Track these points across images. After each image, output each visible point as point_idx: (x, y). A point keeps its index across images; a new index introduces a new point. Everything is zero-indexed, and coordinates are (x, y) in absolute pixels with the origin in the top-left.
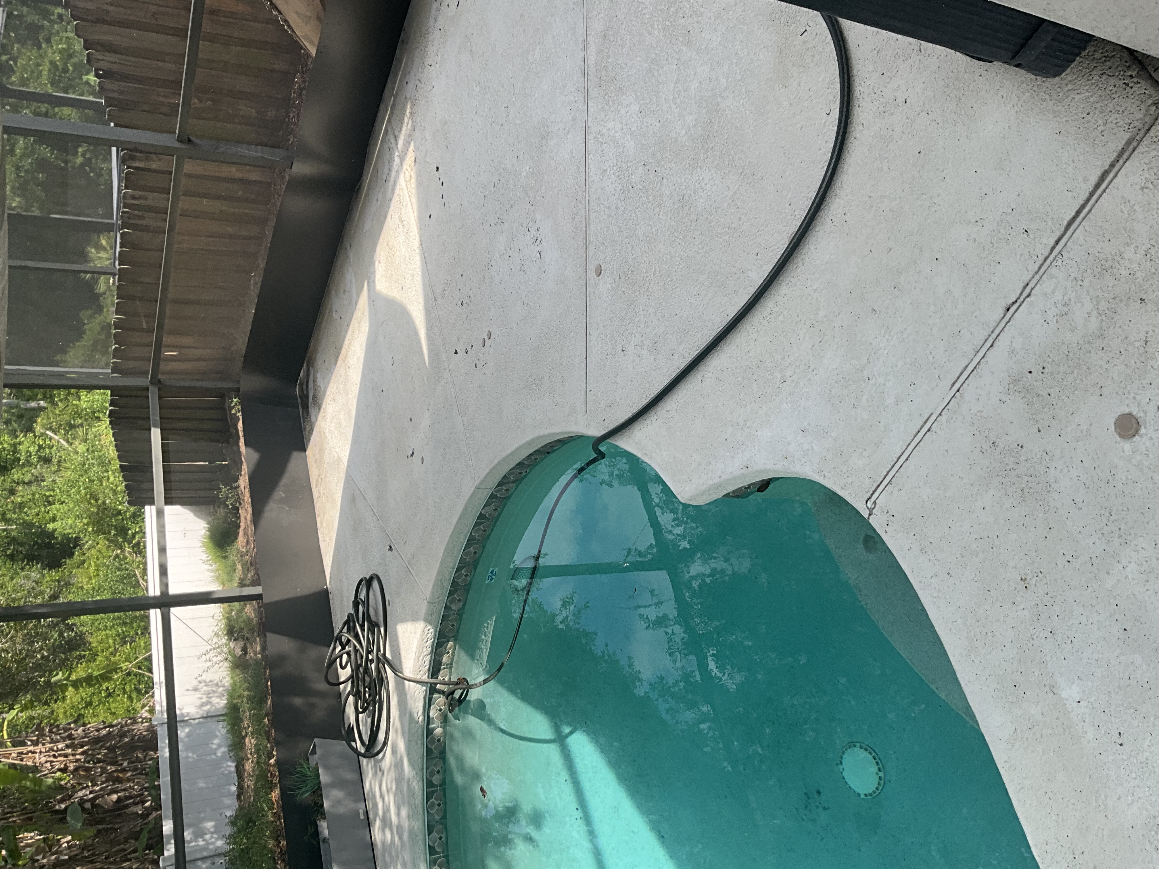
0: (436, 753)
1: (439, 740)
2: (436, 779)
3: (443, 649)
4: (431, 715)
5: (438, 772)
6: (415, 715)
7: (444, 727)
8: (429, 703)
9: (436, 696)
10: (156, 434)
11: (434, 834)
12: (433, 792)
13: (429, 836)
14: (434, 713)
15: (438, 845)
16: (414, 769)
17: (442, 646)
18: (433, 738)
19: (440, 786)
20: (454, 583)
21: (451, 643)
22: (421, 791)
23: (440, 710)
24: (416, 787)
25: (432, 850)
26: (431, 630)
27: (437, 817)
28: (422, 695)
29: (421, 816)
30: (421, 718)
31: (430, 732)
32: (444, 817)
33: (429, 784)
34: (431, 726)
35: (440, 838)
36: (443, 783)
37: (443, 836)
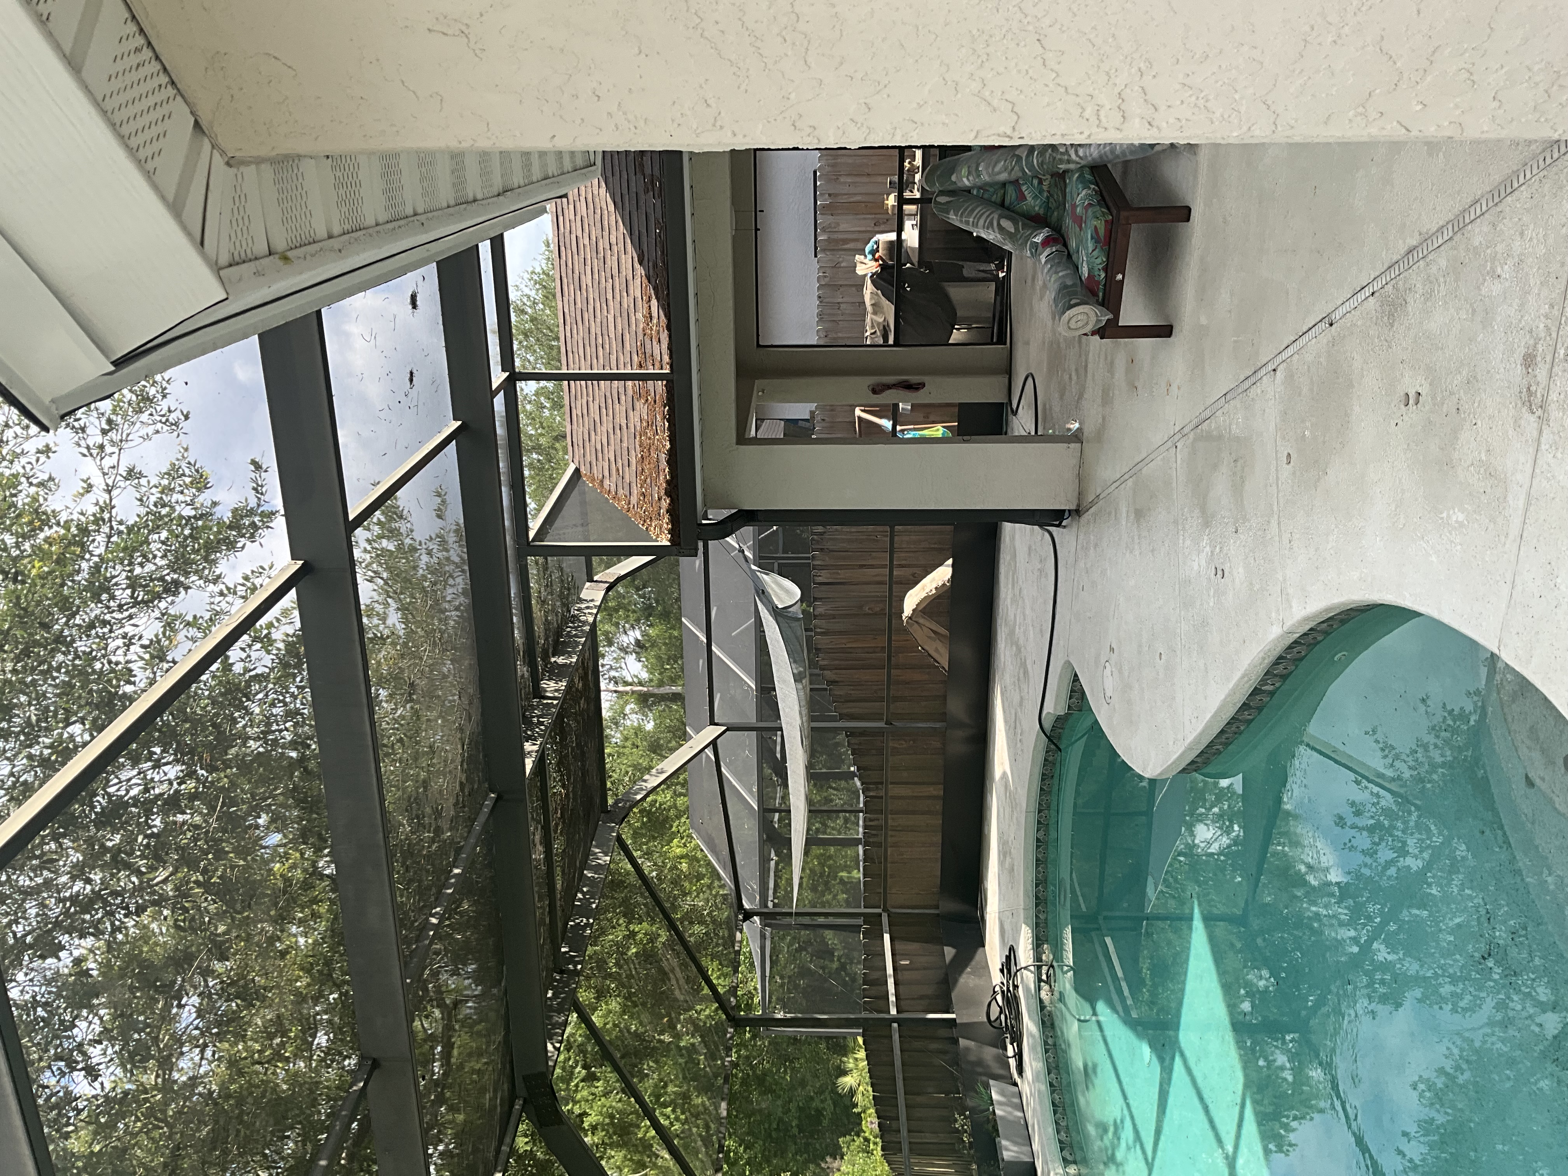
0: (1048, 1024)
1: (1049, 1014)
2: (1050, 1041)
3: (1040, 948)
4: (1041, 997)
5: (1051, 1037)
6: (1031, 997)
7: (1050, 1006)
8: (1038, 989)
9: (1042, 983)
10: (887, 937)
11: (1052, 1075)
12: (1049, 1050)
13: (1049, 1076)
14: (1043, 996)
15: (1056, 1083)
17: (1039, 946)
18: (1045, 1012)
20: (1037, 898)
21: (1045, 945)
22: (1041, 1046)
23: (1047, 995)
26: (1030, 931)
28: (1033, 981)
29: (1042, 1062)
31: (1042, 1008)
32: (1057, 1066)
33: (1046, 1043)
34: (1043, 1004)
36: (1055, 1045)
37: (1058, 1077)
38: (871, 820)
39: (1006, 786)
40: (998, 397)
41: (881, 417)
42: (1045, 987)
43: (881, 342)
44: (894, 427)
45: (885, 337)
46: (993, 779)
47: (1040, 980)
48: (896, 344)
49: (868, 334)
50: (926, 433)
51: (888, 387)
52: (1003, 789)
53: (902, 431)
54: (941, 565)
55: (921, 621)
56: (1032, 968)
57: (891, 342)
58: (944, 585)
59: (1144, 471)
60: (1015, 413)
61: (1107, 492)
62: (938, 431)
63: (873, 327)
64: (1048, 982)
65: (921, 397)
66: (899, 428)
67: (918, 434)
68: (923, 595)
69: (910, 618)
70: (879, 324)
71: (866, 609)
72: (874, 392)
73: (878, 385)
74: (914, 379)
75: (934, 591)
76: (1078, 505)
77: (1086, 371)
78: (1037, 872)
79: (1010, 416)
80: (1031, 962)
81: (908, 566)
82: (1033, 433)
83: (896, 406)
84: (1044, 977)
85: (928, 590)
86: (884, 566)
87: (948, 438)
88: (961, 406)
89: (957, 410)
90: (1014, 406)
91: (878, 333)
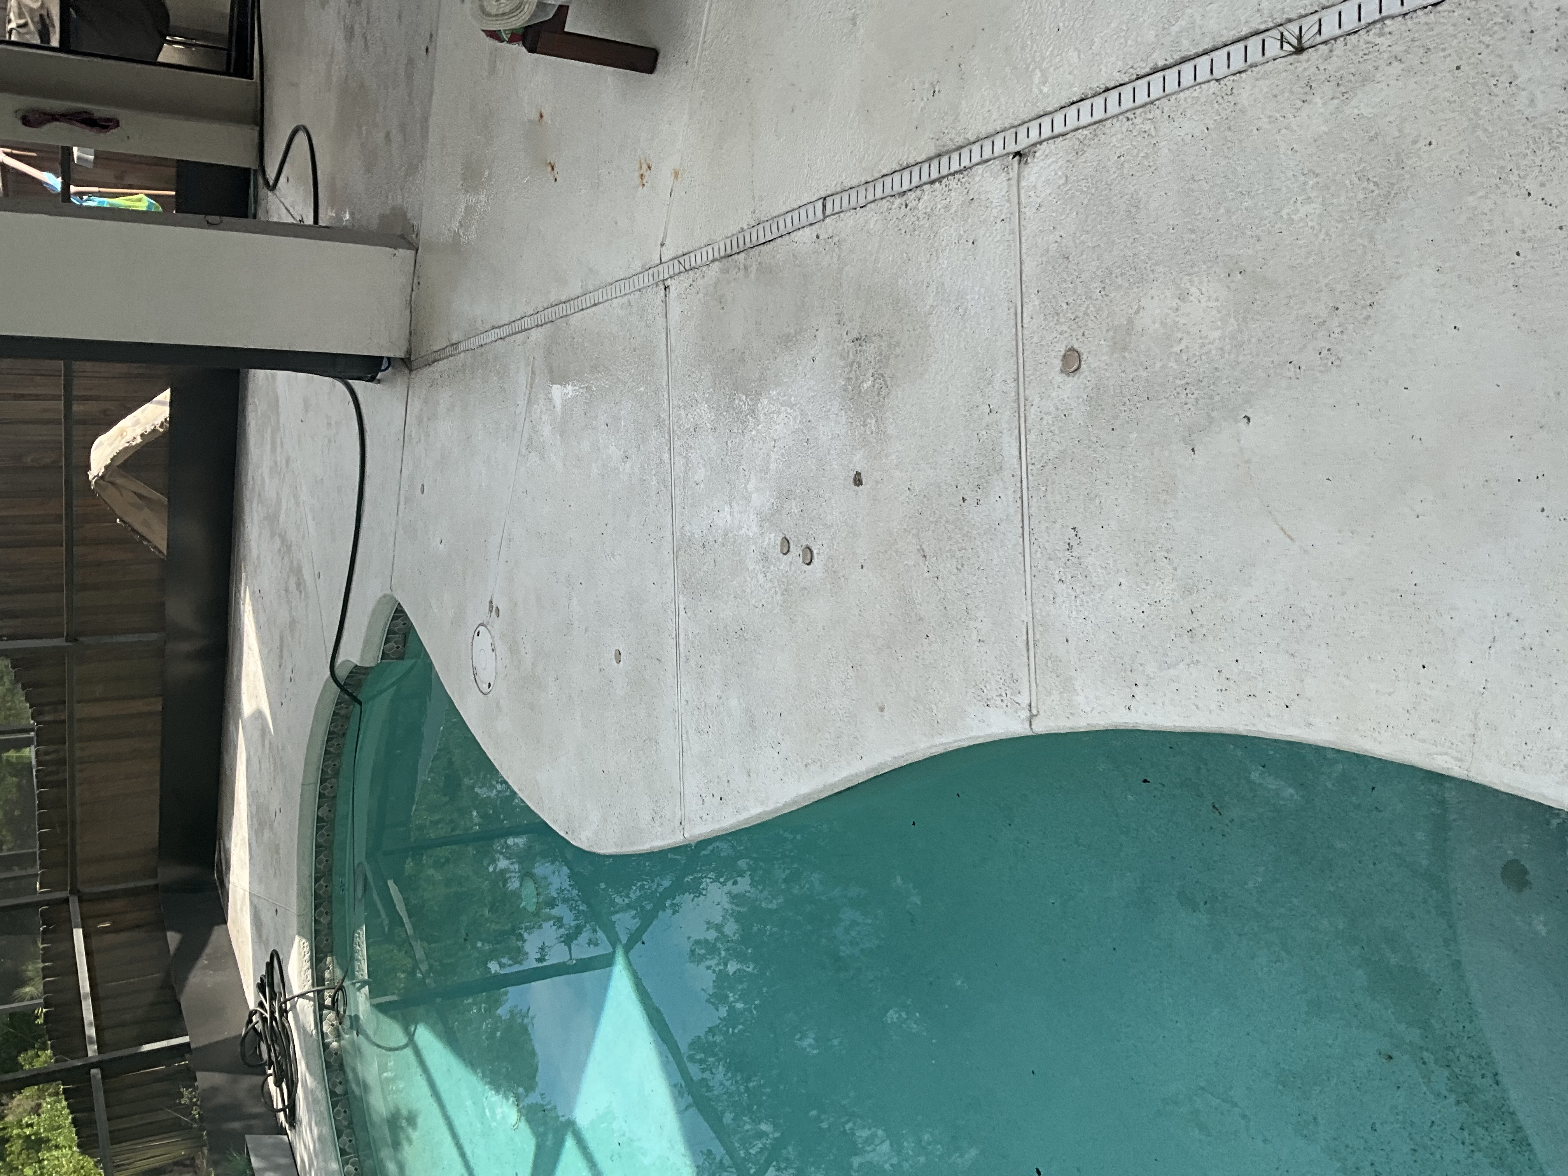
0: (336, 1066)
1: (336, 1054)
2: (339, 1090)
3: (322, 964)
4: (324, 1030)
5: (340, 1083)
6: (308, 1029)
7: (338, 1041)
8: (319, 1020)
9: (325, 1012)
11: (344, 1138)
12: (338, 1101)
13: (338, 1138)
14: (326, 1028)
15: (349, 1147)
16: (315, 1079)
17: (321, 961)
18: (330, 1053)
19: (344, 1095)
20: (317, 896)
21: (329, 959)
22: (325, 1099)
23: (333, 1025)
24: (320, 1096)
25: (343, 1152)
26: (306, 944)
27: (345, 1123)
28: (311, 1009)
29: (327, 1121)
30: (314, 1032)
31: (326, 1046)
32: (351, 1123)
33: (333, 1094)
34: (327, 1041)
35: (350, 1141)
36: (346, 1093)
37: (353, 1139)
38: (47, 753)
39: (264, 730)
40: (243, 159)
41: (41, 169)
42: (330, 1015)
43: (37, 41)
44: (66, 186)
45: (44, 34)
46: (239, 714)
47: (321, 1006)
48: (65, 46)
49: (13, 25)
50: (121, 202)
51: (53, 117)
52: (257, 734)
53: (80, 194)
54: (149, 399)
55: (120, 481)
56: (311, 995)
57: (55, 42)
58: (154, 430)
59: (574, 320)
60: (273, 188)
61: (477, 341)
62: (140, 201)
63: (20, 15)
64: (334, 1007)
65: (111, 141)
66: (73, 189)
67: (107, 202)
68: (121, 445)
69: (102, 478)
70: (31, 11)
71: (28, 460)
72: (26, 121)
73: (33, 111)
74: (100, 111)
75: (139, 440)
76: (409, 352)
77: (425, 130)
78: (318, 861)
79: (263, 191)
80: (308, 986)
81: (97, 398)
82: (309, 221)
83: (68, 152)
84: (328, 1002)
85: (129, 438)
86: (56, 398)
87: (156, 213)
88: (181, 165)
89: (173, 171)
90: (271, 174)
91: (31, 26)
